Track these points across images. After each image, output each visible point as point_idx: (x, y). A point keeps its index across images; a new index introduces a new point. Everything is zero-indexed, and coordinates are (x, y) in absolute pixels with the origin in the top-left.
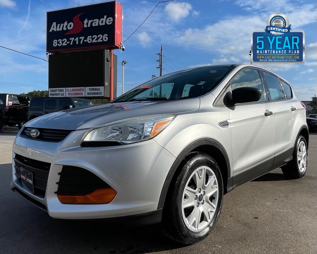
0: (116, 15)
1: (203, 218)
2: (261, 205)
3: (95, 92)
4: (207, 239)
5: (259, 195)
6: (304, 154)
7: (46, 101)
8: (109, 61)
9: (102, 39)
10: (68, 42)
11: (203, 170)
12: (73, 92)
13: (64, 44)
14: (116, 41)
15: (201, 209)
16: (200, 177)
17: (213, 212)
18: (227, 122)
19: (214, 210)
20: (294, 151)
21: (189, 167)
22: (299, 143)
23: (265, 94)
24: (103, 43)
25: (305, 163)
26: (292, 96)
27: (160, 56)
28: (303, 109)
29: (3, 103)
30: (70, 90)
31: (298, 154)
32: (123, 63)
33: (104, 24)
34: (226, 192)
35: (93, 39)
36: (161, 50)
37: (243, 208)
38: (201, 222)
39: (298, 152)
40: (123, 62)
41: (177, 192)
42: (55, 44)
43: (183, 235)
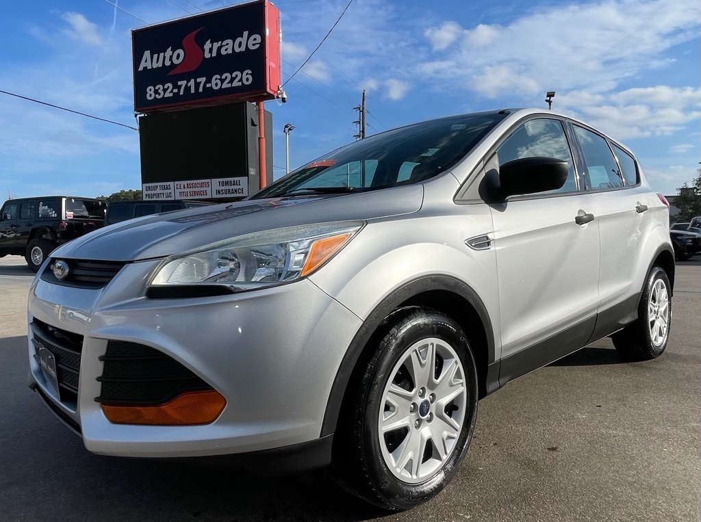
0: (267, 31)
1: (430, 451)
2: (566, 420)
3: (230, 188)
4: (438, 498)
5: (561, 396)
6: (664, 306)
7: (136, 208)
8: (256, 125)
9: (241, 80)
10: (176, 91)
11: (430, 347)
12: (189, 190)
13: (168, 95)
14: (268, 82)
15: (426, 432)
16: (423, 362)
17: (454, 438)
18: (487, 238)
19: (457, 435)
20: (641, 301)
21: (394, 341)
22: (653, 283)
23: (578, 177)
24: (243, 88)
25: (666, 325)
26: (638, 180)
27: (360, 111)
28: (664, 208)
29: (56, 215)
30: (182, 187)
31: (650, 306)
32: (287, 129)
33: (243, 49)
34: (483, 394)
35: (222, 81)
36: (363, 100)
37: (524, 427)
38: (425, 460)
39: (650, 301)
40: (286, 126)
41: (368, 398)
42: (151, 95)
43: (382, 491)
